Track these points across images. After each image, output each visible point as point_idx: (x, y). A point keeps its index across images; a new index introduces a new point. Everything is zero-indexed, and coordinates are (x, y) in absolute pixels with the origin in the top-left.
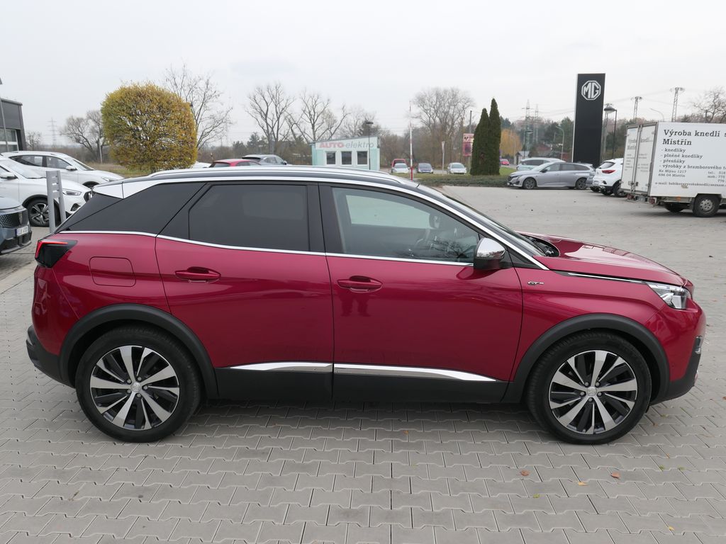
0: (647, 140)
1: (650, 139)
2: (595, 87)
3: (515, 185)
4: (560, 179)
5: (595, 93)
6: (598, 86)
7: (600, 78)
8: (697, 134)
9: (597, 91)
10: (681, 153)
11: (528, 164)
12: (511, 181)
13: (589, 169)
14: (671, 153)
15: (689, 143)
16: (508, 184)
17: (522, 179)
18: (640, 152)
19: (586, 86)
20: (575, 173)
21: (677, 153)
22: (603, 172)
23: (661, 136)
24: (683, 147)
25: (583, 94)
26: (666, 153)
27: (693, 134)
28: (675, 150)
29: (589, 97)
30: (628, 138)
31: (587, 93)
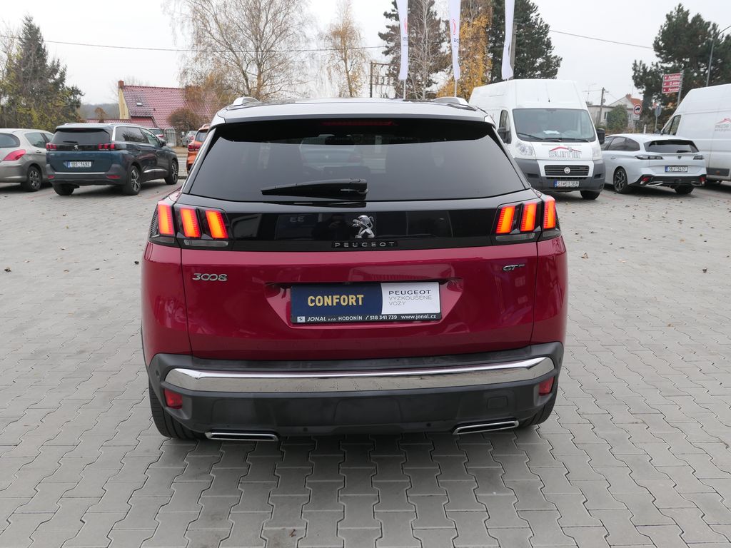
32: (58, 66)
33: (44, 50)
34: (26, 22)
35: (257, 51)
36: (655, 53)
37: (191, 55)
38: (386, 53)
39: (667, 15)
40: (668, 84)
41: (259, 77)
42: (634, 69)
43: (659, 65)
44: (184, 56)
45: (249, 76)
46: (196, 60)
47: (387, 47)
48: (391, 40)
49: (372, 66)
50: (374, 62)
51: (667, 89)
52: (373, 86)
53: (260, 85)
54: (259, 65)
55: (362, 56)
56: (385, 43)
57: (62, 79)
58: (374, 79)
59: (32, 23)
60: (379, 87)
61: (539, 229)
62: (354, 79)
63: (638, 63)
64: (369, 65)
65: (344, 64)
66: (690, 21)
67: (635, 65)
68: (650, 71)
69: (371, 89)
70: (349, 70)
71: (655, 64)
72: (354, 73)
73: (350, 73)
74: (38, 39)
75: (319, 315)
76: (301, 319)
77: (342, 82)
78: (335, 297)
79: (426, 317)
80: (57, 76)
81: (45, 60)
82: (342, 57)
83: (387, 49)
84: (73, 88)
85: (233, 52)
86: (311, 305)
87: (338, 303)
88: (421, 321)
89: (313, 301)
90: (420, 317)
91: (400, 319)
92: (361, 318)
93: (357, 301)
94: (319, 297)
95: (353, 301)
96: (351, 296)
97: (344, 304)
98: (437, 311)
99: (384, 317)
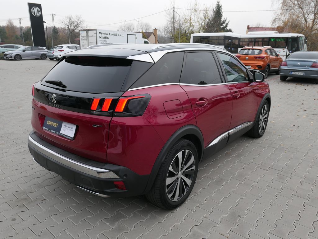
0: (92, 36)
1: (94, 36)
2: (38, 10)
3: (10, 58)
4: (33, 55)
5: (38, 13)
6: (39, 10)
7: (39, 6)
8: (110, 35)
9: (39, 12)
10: (106, 42)
11: (5, 48)
12: (7, 56)
13: (45, 50)
14: (103, 42)
15: (108, 38)
16: (6, 58)
17: (13, 55)
18: (89, 41)
19: (33, 9)
20: (39, 52)
21: (104, 42)
22: (59, 51)
23: (98, 35)
24: (106, 40)
25: (33, 13)
26: (101, 42)
27: (109, 34)
28: (104, 41)
29: (36, 15)
30: (81, 35)
31: (34, 13)
32: (226, 20)
33: (222, 14)
34: (217, 3)
35: (315, 7)
37: (280, 12)
41: (314, 21)
44: (276, 12)
45: (308, 20)
46: (281, 14)
53: (313, 25)
54: (315, 14)
57: (226, 26)
59: (219, 4)
61: (111, 111)
74: (220, 10)
75: (48, 128)
76: (44, 128)
78: (53, 123)
79: (69, 138)
80: (225, 25)
81: (221, 18)
84: (229, 29)
85: (302, 9)
86: (47, 124)
87: (53, 125)
88: (67, 139)
89: (48, 123)
90: (67, 137)
91: (63, 136)
92: (55, 132)
93: (56, 126)
94: (50, 121)
95: (55, 125)
96: (56, 124)
97: (54, 126)
98: (73, 137)
99: (60, 134)
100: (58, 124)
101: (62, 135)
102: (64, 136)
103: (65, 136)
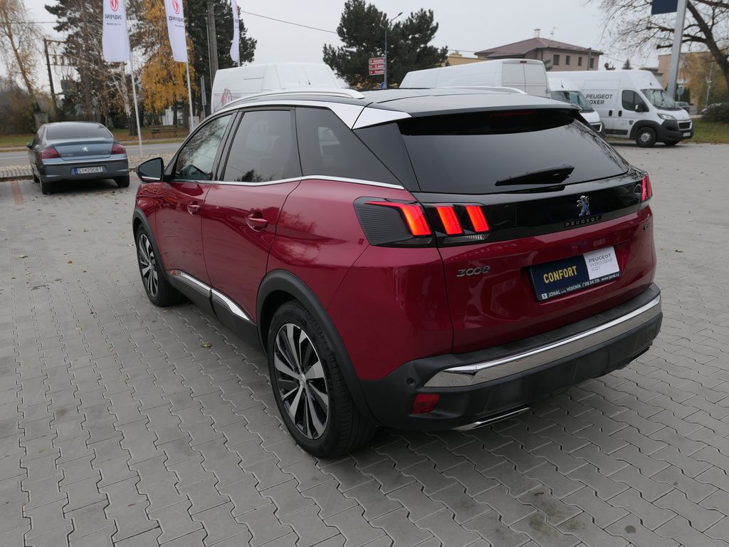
36: (340, 38)
38: (59, 29)
39: (346, 4)
40: (374, 66)
42: (325, 53)
43: (344, 49)
47: (58, 22)
48: (64, 15)
49: (45, 43)
50: (47, 39)
51: (374, 72)
52: (52, 67)
55: (32, 30)
56: (55, 17)
58: (50, 58)
60: (58, 68)
62: (26, 57)
63: (328, 47)
64: (43, 42)
65: (8, 39)
66: (366, 10)
67: (325, 48)
68: (338, 54)
69: (49, 70)
70: (17, 47)
71: (340, 48)
72: (23, 50)
73: (19, 51)
75: (554, 290)
76: (545, 296)
77: (10, 62)
78: (560, 271)
79: (614, 276)
82: (6, 32)
83: (58, 25)
86: (547, 282)
87: (563, 276)
88: (612, 280)
89: (547, 278)
90: (611, 277)
91: (601, 282)
92: (580, 286)
93: (573, 272)
94: (550, 274)
95: (571, 272)
96: (569, 269)
97: (567, 276)
98: (618, 270)
99: (592, 282)
100: (574, 267)
101: (598, 281)
102: (603, 279)
103: (605, 279)
